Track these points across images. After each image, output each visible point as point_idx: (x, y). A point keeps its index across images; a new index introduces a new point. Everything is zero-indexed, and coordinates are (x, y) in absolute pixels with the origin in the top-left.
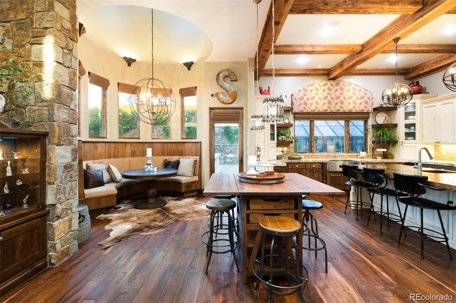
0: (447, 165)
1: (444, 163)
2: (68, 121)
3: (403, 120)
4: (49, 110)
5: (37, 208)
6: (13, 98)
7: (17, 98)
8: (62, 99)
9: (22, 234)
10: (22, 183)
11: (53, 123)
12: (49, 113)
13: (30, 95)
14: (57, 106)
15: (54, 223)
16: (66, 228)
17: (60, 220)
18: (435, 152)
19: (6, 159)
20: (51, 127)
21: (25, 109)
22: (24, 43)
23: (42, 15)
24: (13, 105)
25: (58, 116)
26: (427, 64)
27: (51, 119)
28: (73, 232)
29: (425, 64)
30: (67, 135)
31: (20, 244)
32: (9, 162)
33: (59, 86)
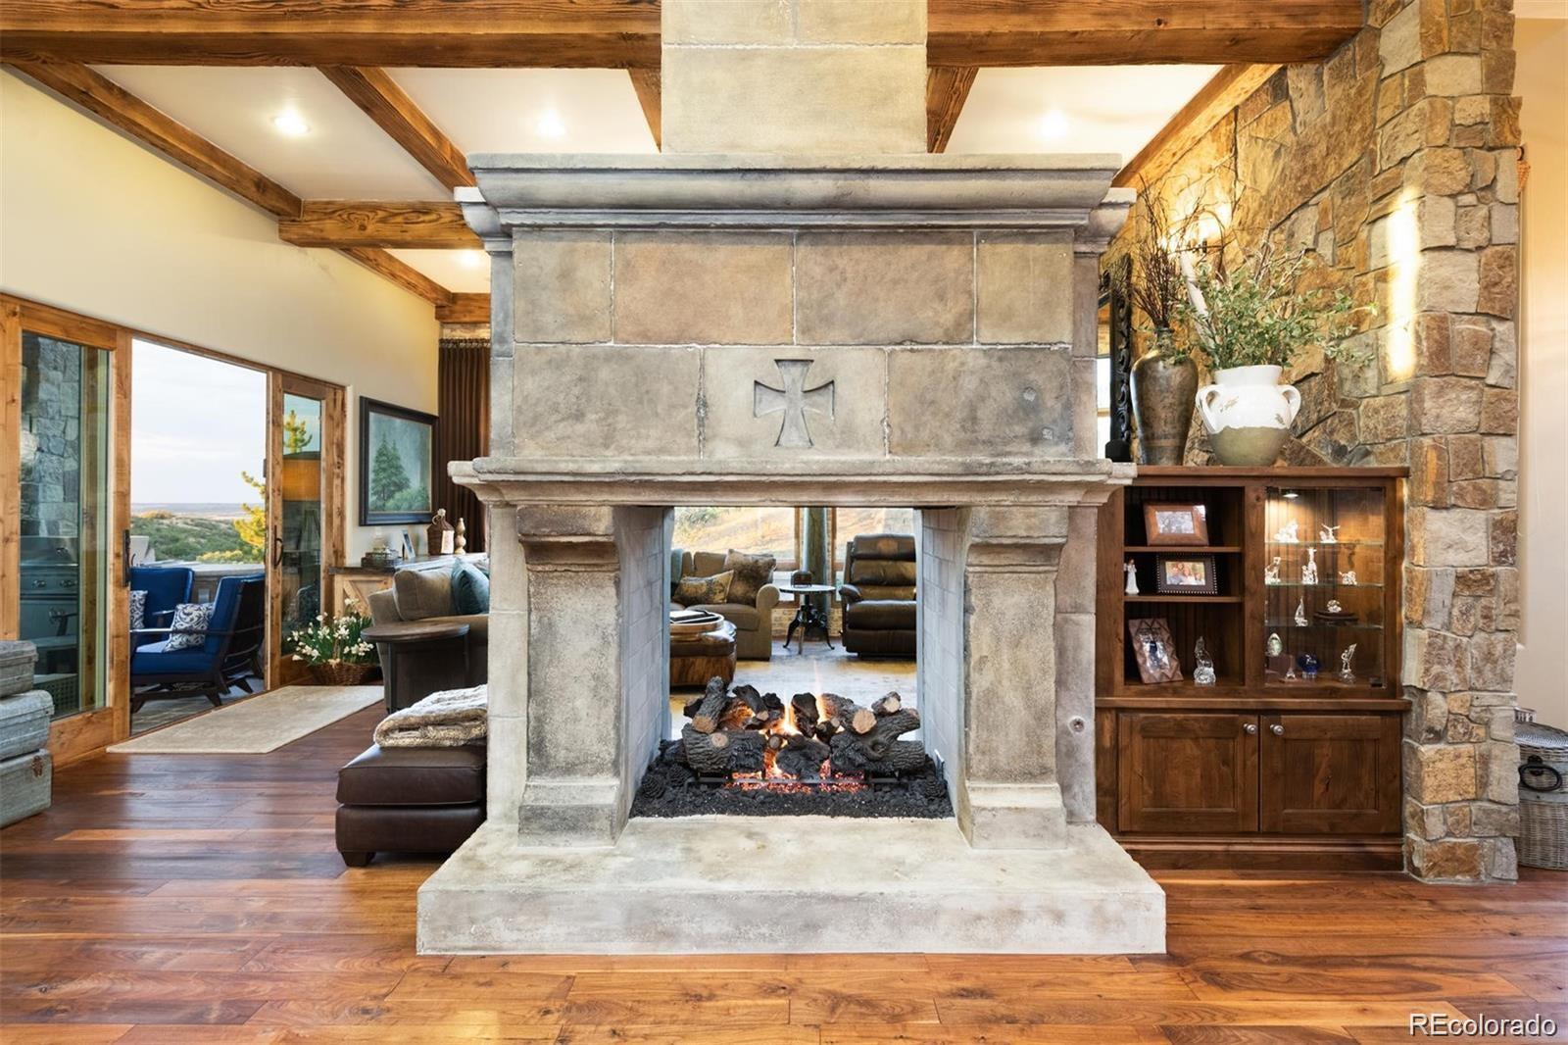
2: (1478, 427)
4: (1410, 403)
5: (1374, 685)
6: (1334, 383)
7: (1342, 381)
8: (1453, 361)
9: (1331, 739)
10: (1339, 609)
11: (1422, 439)
12: (1411, 411)
13: (1369, 366)
14: (1432, 386)
15: (1423, 749)
16: (1467, 780)
17: (1441, 746)
19: (1303, 542)
20: (1415, 451)
21: (1357, 408)
22: (1355, 228)
23: (1395, 126)
24: (1335, 401)
25: (1438, 416)
27: (1415, 430)
28: (1495, 807)
30: (1470, 475)
31: (1324, 765)
32: (1311, 551)
33: (1443, 319)
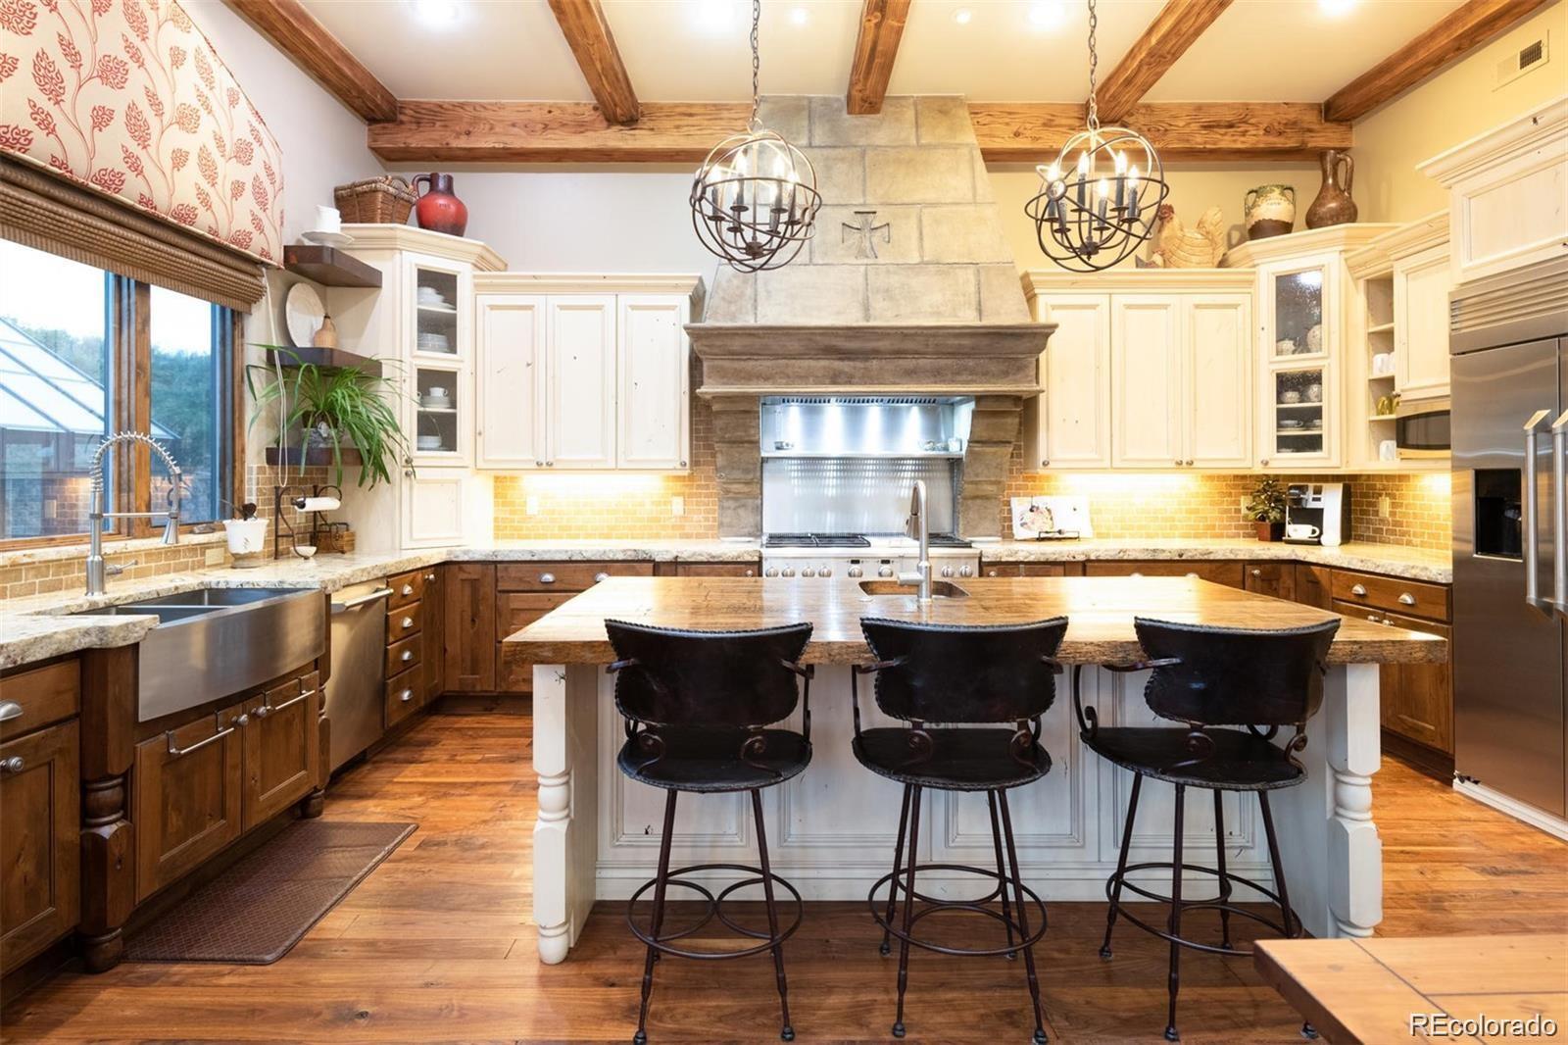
0: (621, 557)
1: (607, 549)
3: (411, 346)
18: (496, 504)
26: (484, 114)
29: (477, 114)
